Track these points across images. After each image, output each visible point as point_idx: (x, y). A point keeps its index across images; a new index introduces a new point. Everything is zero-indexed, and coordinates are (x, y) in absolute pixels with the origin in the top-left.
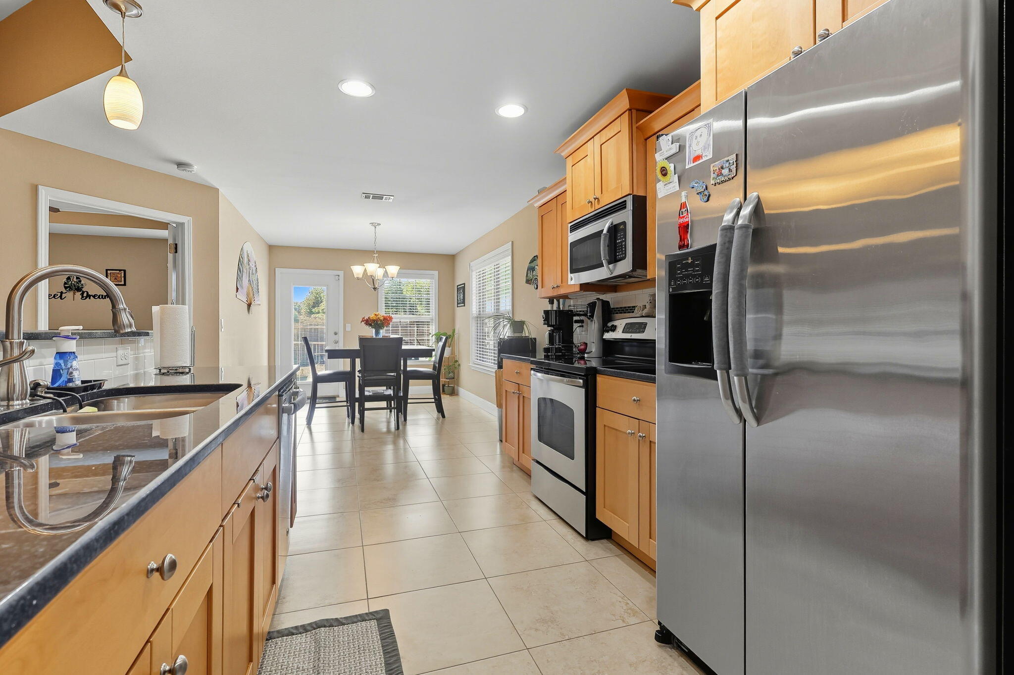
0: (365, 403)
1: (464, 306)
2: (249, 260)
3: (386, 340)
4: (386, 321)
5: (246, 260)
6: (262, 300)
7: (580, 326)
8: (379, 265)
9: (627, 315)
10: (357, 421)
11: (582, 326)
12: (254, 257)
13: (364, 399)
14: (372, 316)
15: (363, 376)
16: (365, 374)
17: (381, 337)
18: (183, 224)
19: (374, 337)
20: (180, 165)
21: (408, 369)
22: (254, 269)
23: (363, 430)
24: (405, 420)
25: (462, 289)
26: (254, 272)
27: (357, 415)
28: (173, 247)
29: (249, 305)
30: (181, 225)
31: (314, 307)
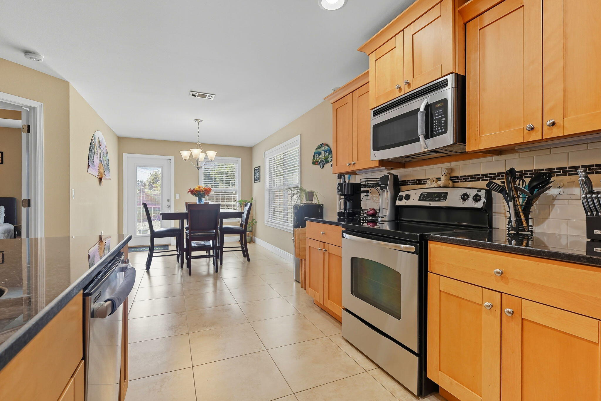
0: (192, 252)
1: (260, 182)
2: (100, 145)
3: (206, 205)
4: (207, 192)
5: (97, 145)
6: (112, 176)
7: (366, 196)
8: (202, 150)
9: (420, 186)
10: (185, 265)
11: (367, 196)
12: (104, 143)
13: (190, 249)
14: (196, 188)
15: (190, 233)
16: (192, 232)
17: (203, 204)
18: (34, 108)
19: (198, 203)
20: (27, 52)
21: (224, 226)
22: (105, 152)
23: (190, 274)
24: (221, 264)
25: (258, 170)
26: (105, 154)
27: (185, 261)
28: (27, 128)
29: (100, 180)
30: (33, 109)
31: (154, 183)
